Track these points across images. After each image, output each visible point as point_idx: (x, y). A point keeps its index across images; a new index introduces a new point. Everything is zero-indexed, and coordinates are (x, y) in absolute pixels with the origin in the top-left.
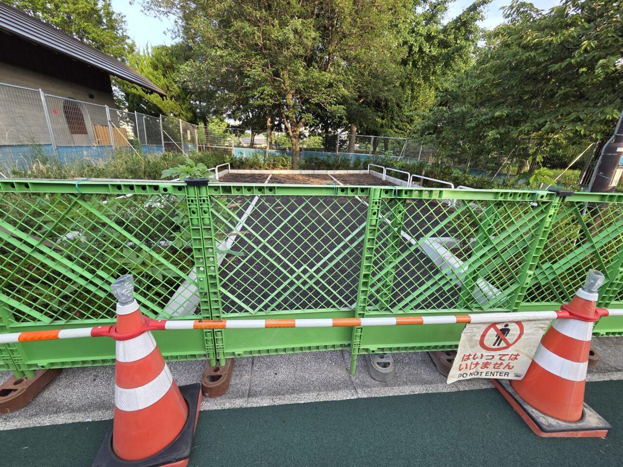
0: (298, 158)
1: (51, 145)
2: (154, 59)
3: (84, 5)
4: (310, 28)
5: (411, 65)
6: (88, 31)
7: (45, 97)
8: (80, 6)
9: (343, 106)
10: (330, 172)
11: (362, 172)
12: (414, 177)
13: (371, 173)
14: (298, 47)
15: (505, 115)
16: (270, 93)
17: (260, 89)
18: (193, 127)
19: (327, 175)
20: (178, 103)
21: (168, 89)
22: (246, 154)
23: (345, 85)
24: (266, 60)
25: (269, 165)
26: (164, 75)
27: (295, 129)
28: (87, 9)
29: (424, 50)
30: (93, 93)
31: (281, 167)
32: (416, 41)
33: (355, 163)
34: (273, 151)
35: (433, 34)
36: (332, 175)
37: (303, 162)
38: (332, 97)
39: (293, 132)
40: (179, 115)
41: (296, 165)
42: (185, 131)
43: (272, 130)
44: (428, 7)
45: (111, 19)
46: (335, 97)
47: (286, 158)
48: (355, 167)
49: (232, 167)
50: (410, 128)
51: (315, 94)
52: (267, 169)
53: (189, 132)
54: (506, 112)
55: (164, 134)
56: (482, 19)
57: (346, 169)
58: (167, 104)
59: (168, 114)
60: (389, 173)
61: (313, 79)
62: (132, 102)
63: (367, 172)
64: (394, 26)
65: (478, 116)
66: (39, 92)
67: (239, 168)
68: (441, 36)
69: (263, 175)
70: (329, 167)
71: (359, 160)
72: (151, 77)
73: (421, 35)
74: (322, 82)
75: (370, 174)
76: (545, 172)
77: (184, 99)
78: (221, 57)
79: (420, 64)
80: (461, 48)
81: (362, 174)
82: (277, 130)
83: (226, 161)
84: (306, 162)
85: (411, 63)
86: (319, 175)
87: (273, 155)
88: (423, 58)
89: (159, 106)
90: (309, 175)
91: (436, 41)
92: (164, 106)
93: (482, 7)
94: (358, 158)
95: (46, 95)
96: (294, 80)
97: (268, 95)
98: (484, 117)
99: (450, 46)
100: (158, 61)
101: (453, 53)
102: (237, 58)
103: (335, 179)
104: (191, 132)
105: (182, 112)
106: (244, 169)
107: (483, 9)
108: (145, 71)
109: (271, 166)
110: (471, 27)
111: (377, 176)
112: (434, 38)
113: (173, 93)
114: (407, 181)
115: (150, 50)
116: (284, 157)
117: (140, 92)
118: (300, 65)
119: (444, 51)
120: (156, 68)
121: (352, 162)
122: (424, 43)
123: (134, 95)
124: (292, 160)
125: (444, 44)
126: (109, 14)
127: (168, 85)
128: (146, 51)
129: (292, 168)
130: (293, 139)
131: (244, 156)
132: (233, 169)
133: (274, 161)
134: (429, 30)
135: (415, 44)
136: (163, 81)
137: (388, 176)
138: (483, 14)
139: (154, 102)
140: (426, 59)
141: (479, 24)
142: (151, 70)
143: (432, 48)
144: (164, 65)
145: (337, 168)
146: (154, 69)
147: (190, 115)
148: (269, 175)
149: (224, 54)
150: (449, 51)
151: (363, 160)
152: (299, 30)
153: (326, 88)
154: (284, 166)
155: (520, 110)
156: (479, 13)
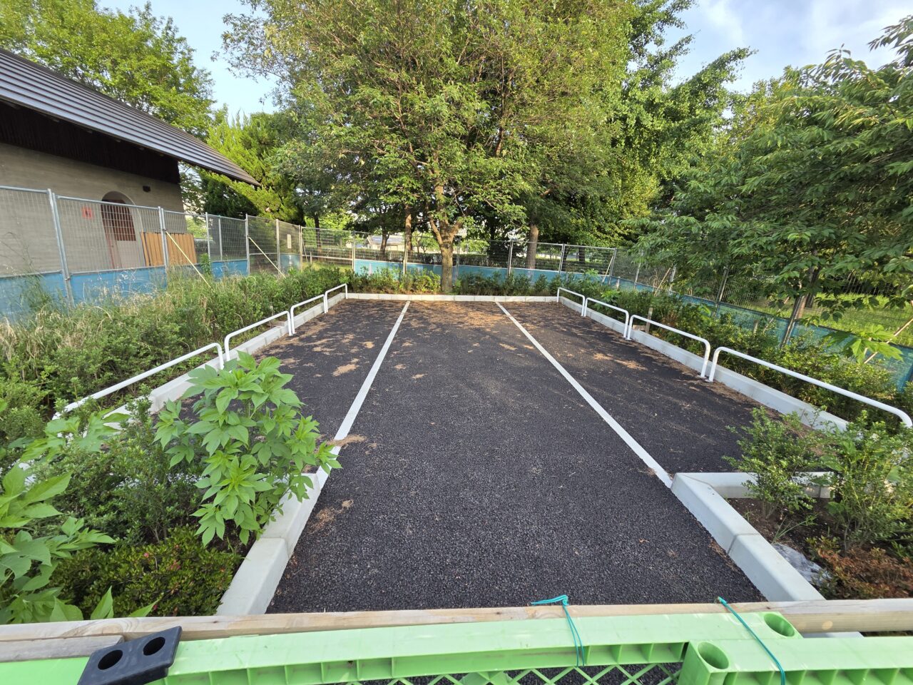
0: (450, 277)
1: (60, 273)
2: (246, 133)
3: (152, 62)
4: (474, 96)
5: (623, 144)
6: (156, 95)
7: (57, 200)
8: (146, 63)
9: (521, 207)
10: (498, 299)
11: (549, 299)
12: (635, 319)
13: (562, 301)
14: (455, 122)
15: (809, 239)
16: (410, 186)
17: (396, 181)
18: (297, 229)
19: (494, 304)
20: (277, 195)
21: (264, 175)
22: (373, 268)
23: (524, 175)
24: (406, 141)
25: (406, 287)
26: (259, 156)
27: (447, 234)
28: (157, 66)
29: (644, 123)
30: (151, 184)
31: (424, 289)
32: (631, 111)
33: (537, 286)
34: (414, 264)
35: (657, 101)
36: (502, 304)
37: (458, 284)
38: (504, 194)
39: (443, 239)
40: (278, 211)
41: (446, 288)
42: (284, 236)
43: (413, 231)
44: (645, 62)
45: (190, 78)
46: (509, 194)
47: (432, 277)
48: (537, 292)
49: (351, 289)
50: (619, 231)
51: (478, 187)
52: (403, 293)
53: (289, 236)
54: (809, 234)
55: (251, 243)
56: (732, 79)
57: (523, 294)
58: (262, 197)
59: (262, 209)
60: (591, 305)
61: (476, 167)
62: (212, 192)
63: (556, 299)
64: (597, 89)
65: (752, 236)
66: (47, 194)
67: (361, 290)
68: (671, 104)
69: (396, 302)
70: (498, 291)
71: (544, 281)
72: (240, 157)
73: (638, 102)
74: (491, 172)
75: (560, 303)
76: (879, 333)
77: (287, 189)
78: (338, 136)
79: (636, 142)
80: (701, 121)
81: (548, 303)
82: (421, 230)
83: (341, 280)
84: (462, 283)
85: (623, 141)
86: (482, 303)
87: (413, 272)
88: (642, 133)
89: (250, 198)
90: (466, 304)
91: (661, 111)
92: (257, 199)
93: (733, 64)
94: (542, 278)
95: (59, 197)
96: (447, 169)
97: (407, 189)
98: (764, 240)
99: (683, 118)
100: (252, 137)
101: (689, 128)
102: (363, 137)
103: (507, 313)
104: (292, 237)
105: (282, 206)
106: (369, 291)
107: (735, 66)
108: (232, 149)
109: (410, 288)
110: (716, 92)
111: (572, 307)
112: (658, 105)
113: (270, 181)
114: (624, 322)
115: (241, 121)
116: (428, 275)
117: (224, 179)
118: (458, 149)
119: (675, 125)
120: (248, 145)
121: (532, 283)
122: (644, 113)
123: (215, 183)
124: (441, 280)
125: (673, 115)
126: (188, 72)
127: (264, 169)
128: (236, 122)
129: (441, 292)
130: (444, 249)
131: (370, 272)
132: (353, 292)
133: (415, 280)
134: (651, 95)
135: (631, 115)
136: (257, 163)
137: (590, 310)
138: (734, 73)
139: (243, 193)
140: (645, 135)
141: (728, 86)
142: (241, 148)
143: (655, 121)
144: (260, 142)
145: (510, 293)
146: (245, 147)
147: (293, 211)
148: (405, 302)
149: (342, 133)
150: (681, 125)
151: (549, 281)
152: (456, 99)
153: (495, 179)
154: (430, 290)
155: (832, 231)
156: (729, 72)
